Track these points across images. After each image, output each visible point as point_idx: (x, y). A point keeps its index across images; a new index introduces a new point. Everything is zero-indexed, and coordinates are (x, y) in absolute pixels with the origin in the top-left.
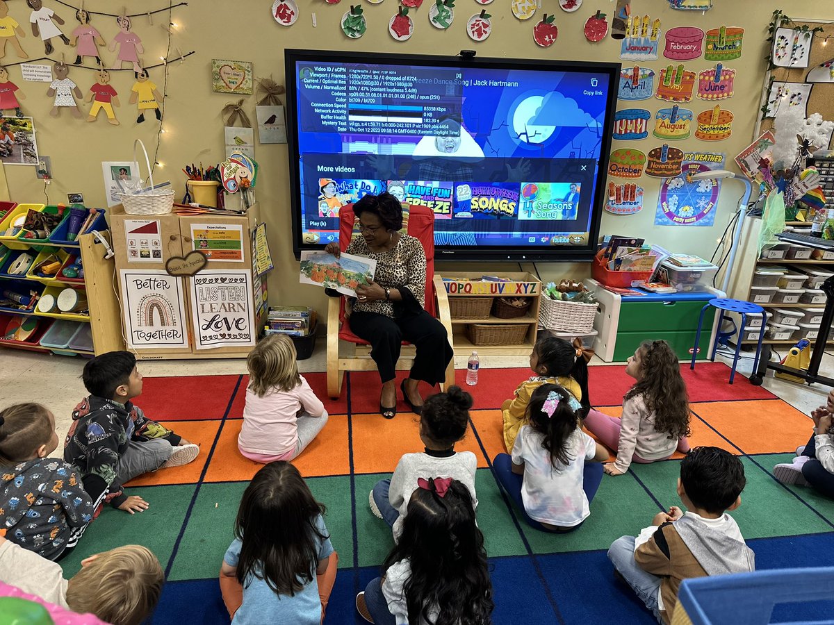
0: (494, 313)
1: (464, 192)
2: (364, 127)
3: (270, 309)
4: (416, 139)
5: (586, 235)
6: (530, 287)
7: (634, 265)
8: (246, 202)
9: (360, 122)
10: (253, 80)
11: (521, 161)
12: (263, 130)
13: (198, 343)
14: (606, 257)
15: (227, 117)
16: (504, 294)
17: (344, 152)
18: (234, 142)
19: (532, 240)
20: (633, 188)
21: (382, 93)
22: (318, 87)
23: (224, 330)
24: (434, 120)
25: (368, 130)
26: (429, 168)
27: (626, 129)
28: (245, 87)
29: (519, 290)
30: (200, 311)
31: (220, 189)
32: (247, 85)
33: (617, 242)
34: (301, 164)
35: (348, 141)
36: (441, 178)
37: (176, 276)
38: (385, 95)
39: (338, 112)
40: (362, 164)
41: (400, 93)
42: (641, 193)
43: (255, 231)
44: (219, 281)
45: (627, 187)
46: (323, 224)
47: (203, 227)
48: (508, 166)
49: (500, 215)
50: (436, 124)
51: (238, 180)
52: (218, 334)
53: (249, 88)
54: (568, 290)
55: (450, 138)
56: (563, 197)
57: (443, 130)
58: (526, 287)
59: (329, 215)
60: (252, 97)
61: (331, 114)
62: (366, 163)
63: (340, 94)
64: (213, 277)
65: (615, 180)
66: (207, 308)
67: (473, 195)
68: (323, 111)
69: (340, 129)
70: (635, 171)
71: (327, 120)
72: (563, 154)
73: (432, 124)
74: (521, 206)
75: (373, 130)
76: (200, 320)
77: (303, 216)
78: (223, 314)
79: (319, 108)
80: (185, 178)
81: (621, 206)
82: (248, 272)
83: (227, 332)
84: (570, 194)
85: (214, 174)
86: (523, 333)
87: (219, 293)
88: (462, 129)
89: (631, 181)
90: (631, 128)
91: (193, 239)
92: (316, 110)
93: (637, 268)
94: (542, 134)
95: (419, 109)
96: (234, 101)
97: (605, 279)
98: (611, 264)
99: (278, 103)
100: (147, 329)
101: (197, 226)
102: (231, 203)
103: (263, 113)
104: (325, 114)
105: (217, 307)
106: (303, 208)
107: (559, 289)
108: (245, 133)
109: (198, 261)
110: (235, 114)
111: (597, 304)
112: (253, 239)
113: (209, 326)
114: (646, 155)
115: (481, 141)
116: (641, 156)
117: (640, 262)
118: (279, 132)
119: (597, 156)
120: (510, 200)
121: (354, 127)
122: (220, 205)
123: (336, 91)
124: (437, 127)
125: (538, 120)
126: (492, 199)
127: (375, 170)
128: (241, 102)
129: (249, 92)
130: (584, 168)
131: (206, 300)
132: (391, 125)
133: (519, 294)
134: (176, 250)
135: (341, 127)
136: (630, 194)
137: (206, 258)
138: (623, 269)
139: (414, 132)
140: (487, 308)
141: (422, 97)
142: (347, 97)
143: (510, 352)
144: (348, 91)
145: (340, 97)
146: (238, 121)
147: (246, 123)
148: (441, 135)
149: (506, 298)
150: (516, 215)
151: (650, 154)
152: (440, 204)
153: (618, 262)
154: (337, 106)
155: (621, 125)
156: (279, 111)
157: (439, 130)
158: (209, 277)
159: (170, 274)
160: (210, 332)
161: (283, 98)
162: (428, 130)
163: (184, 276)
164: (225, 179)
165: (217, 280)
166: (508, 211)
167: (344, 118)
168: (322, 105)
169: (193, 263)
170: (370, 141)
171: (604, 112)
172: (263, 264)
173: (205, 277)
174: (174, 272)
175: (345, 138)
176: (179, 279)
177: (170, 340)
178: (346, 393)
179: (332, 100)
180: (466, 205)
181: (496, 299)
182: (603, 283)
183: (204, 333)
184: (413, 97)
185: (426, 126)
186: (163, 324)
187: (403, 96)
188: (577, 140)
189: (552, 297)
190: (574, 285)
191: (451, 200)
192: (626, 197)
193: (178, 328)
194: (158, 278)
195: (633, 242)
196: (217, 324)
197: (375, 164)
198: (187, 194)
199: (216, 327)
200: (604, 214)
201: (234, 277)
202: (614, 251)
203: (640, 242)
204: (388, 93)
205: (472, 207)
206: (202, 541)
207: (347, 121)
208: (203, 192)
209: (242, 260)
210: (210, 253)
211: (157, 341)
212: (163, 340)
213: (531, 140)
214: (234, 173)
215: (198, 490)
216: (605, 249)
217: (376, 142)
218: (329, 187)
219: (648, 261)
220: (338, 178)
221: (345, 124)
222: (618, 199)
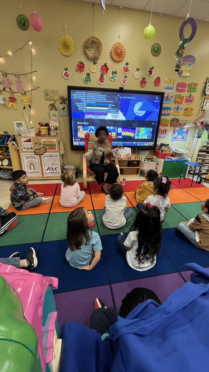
0: (128, 166)
1: (120, 130)
2: (91, 110)
3: (64, 165)
4: (106, 114)
5: (153, 143)
6: (139, 158)
7: (166, 152)
8: (57, 133)
9: (90, 109)
10: (58, 96)
11: (136, 121)
12: (61, 111)
13: (45, 175)
14: (159, 149)
15: (50, 107)
16: (131, 160)
17: (85, 118)
18: (53, 115)
19: (139, 145)
20: (166, 130)
21: (96, 100)
22: (77, 98)
23: (52, 171)
24: (111, 109)
25: (92, 111)
26: (110, 123)
27: (165, 113)
28: (55, 98)
29: (136, 159)
30: (45, 165)
31: (49, 129)
32: (56, 98)
33: (162, 145)
34: (73, 122)
35: (86, 114)
36: (114, 126)
37: (37, 155)
38: (97, 101)
39: (83, 105)
40: (90, 121)
41: (101, 100)
42: (168, 132)
43: (60, 141)
44: (50, 156)
45: (164, 130)
46: (79, 140)
47: (45, 140)
48: (132, 122)
49: (130, 137)
50: (112, 109)
51: (55, 126)
52: (50, 172)
53: (57, 99)
54: (149, 159)
55: (116, 114)
56: (147, 132)
57: (114, 111)
58: (137, 158)
59: (81, 137)
60: (57, 101)
61: (82, 106)
62: (91, 121)
63: (84, 100)
64: (48, 155)
65: (161, 128)
66: (47, 164)
67: (122, 131)
68: (79, 105)
69: (84, 111)
70: (167, 125)
71: (80, 108)
72: (148, 119)
73: (111, 110)
74: (136, 134)
75: (94, 111)
76: (45, 168)
77: (73, 137)
78: (52, 166)
79: (78, 104)
80: (38, 126)
81: (163, 135)
82: (58, 153)
83: (53, 172)
84: (149, 131)
85: (47, 125)
86: (136, 171)
87: (50, 160)
88: (120, 111)
89: (165, 128)
90: (166, 112)
91: (42, 144)
92: (77, 105)
93: (167, 153)
94: (142, 113)
95: (107, 105)
96: (52, 102)
97: (158, 156)
98: (160, 151)
99: (65, 103)
100: (30, 171)
101: (43, 140)
102: (52, 133)
103: (61, 106)
104: (79, 106)
105: (50, 164)
106: (73, 135)
107: (146, 159)
108: (56, 113)
109: (44, 150)
110: (53, 106)
111: (157, 162)
112: (59, 144)
113: (47, 170)
114: (170, 120)
115: (125, 115)
116: (168, 121)
117: (168, 151)
118: (66, 112)
119: (157, 120)
120: (133, 132)
121: (88, 110)
122: (49, 134)
123: (83, 99)
124: (112, 110)
125: (141, 109)
126: (128, 132)
127: (94, 123)
128: (54, 103)
129: (57, 100)
130: (153, 124)
131: (46, 162)
132: (99, 110)
133: (136, 160)
134: (37, 148)
135: (84, 110)
136: (165, 131)
137: (46, 150)
138: (163, 153)
139: (105, 112)
140: (126, 164)
141: (108, 102)
142: (86, 101)
143: (133, 176)
144: (86, 99)
145: (84, 101)
146: (54, 109)
147: (56, 110)
148: (113, 113)
149: (132, 161)
150: (134, 137)
151: (171, 120)
152: (113, 134)
153: (162, 151)
154: (83, 104)
155: (163, 111)
156: (66, 106)
157: (113, 111)
158: (47, 155)
159: (36, 154)
160: (48, 172)
161: (67, 102)
162: (110, 111)
163: (40, 155)
164: (51, 126)
165: (49, 156)
166: (132, 136)
167: (85, 107)
168: (79, 104)
169: (42, 151)
170: (93, 115)
171: (159, 107)
172: (62, 152)
173: (46, 155)
174: (37, 154)
175: (85, 114)
176: (38, 156)
177: (36, 174)
178: (88, 188)
179: (82, 102)
180: (120, 134)
181: (129, 161)
182: (158, 157)
183: (46, 172)
184: (105, 101)
185: (109, 110)
186: (34, 169)
187: (102, 101)
188: (151, 115)
189: (145, 161)
190: (150, 157)
191: (116, 132)
192: (164, 133)
193: (39, 170)
194: (32, 155)
195: (166, 145)
196: (50, 169)
197: (94, 122)
198: (39, 131)
199: (50, 170)
200: (158, 138)
201: (54, 155)
202: (161, 147)
203: (168, 145)
204: (98, 100)
205: (122, 135)
206: (52, 229)
207: (86, 108)
208: (44, 130)
209: (57, 150)
210: (47, 148)
211: (33, 174)
212: (35, 174)
213: (139, 115)
214: (53, 124)
215: (49, 215)
216: (158, 147)
217: (94, 115)
218: (81, 128)
219: (170, 151)
220: (83, 126)
221: (85, 109)
222: (162, 133)
